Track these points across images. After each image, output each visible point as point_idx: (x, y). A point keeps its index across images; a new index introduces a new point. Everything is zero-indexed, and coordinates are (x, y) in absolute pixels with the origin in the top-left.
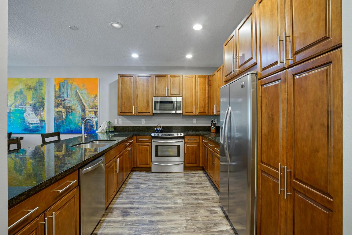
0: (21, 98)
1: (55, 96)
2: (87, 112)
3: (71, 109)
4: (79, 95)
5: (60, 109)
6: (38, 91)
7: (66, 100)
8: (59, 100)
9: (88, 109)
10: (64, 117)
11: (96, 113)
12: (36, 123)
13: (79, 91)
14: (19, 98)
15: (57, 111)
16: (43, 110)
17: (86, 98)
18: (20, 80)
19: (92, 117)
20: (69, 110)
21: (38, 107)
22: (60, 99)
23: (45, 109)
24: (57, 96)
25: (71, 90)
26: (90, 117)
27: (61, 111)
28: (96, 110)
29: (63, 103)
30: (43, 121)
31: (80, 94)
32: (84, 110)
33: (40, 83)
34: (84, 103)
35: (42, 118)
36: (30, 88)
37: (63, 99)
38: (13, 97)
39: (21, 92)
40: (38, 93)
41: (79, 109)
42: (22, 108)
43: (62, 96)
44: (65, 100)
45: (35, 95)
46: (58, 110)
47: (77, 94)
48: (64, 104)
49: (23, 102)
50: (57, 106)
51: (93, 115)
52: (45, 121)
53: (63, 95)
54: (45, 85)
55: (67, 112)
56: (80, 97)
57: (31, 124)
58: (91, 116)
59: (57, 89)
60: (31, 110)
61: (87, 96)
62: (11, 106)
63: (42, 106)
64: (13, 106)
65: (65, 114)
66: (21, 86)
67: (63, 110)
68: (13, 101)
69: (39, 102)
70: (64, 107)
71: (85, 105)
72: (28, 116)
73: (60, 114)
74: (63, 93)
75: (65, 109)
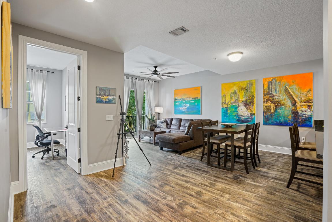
0: (235, 97)
1: (264, 93)
2: (298, 106)
3: (280, 104)
4: (288, 91)
5: (269, 104)
6: (249, 90)
7: (275, 96)
8: (267, 97)
9: (300, 103)
10: (272, 110)
11: (309, 107)
12: (247, 115)
13: (288, 86)
14: (233, 97)
15: (266, 106)
16: (253, 105)
17: (297, 93)
18: (234, 84)
19: (305, 111)
20: (278, 105)
21: (248, 104)
22: (269, 95)
23: (255, 105)
24: (265, 93)
25: (280, 87)
26: (303, 111)
27: (270, 106)
28: (310, 104)
29: (271, 98)
30: (253, 114)
31: (289, 90)
32: (294, 104)
33: (250, 84)
34: (295, 97)
35: (252, 111)
36: (242, 89)
37: (271, 95)
38: (229, 97)
39: (235, 93)
40: (249, 92)
41: (288, 104)
42: (236, 104)
43: (271, 93)
44: (273, 96)
45: (246, 94)
46: (266, 105)
47: (286, 90)
48: (273, 99)
49: (237, 100)
50: (266, 102)
51: (307, 109)
52: (254, 114)
53: (272, 92)
54: (254, 85)
55: (276, 106)
56: (289, 93)
57: (243, 116)
58: (304, 110)
59: (266, 87)
60: (243, 106)
61: (298, 91)
62: (228, 103)
63: (252, 102)
64: (229, 103)
65: (274, 108)
66: (235, 88)
67: (272, 105)
68: (229, 99)
69: (250, 99)
70: (272, 102)
71: (296, 99)
72: (241, 111)
73: (269, 109)
74: (272, 90)
75: (274, 104)
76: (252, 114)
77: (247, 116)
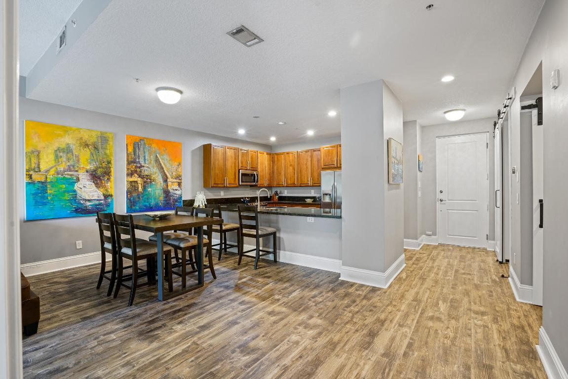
0: (68, 160)
1: (128, 160)
2: (169, 184)
3: (150, 179)
4: (159, 162)
5: (135, 178)
6: (101, 150)
7: (144, 167)
8: (133, 167)
9: (171, 180)
10: (140, 189)
11: (179, 184)
12: (97, 198)
13: (160, 155)
14: (64, 159)
15: (131, 182)
16: (109, 179)
17: (168, 165)
18: (66, 130)
19: (176, 190)
20: (148, 180)
21: (99, 177)
22: (135, 165)
23: (112, 179)
24: (130, 160)
25: (150, 154)
26: (174, 190)
27: (136, 182)
28: (179, 181)
29: (138, 170)
30: (109, 195)
31: (160, 160)
32: (166, 180)
33: (104, 139)
34: (166, 171)
35: (106, 190)
36: (87, 145)
37: (139, 165)
38: (52, 157)
39: (68, 150)
40: (100, 152)
41: (159, 179)
42: (71, 175)
43: (137, 160)
44: (141, 166)
45: (94, 156)
46: (131, 180)
47: (157, 160)
48: (141, 172)
49: (73, 166)
50: (130, 174)
51: (177, 187)
52: (111, 196)
53: (139, 159)
54: (111, 143)
55: (144, 182)
56: (160, 164)
57: (89, 201)
58: (175, 188)
59: (131, 151)
60: (88, 180)
61: (169, 163)
62: (47, 171)
63: (107, 173)
64: (52, 172)
65: (142, 185)
66: (67, 140)
67: (139, 180)
68: (53, 163)
69: (102, 168)
70: (140, 176)
71: (168, 174)
72: (83, 189)
73: (135, 186)
74: (139, 156)
75: (141, 178)
76: (106, 197)
77: (98, 200)
